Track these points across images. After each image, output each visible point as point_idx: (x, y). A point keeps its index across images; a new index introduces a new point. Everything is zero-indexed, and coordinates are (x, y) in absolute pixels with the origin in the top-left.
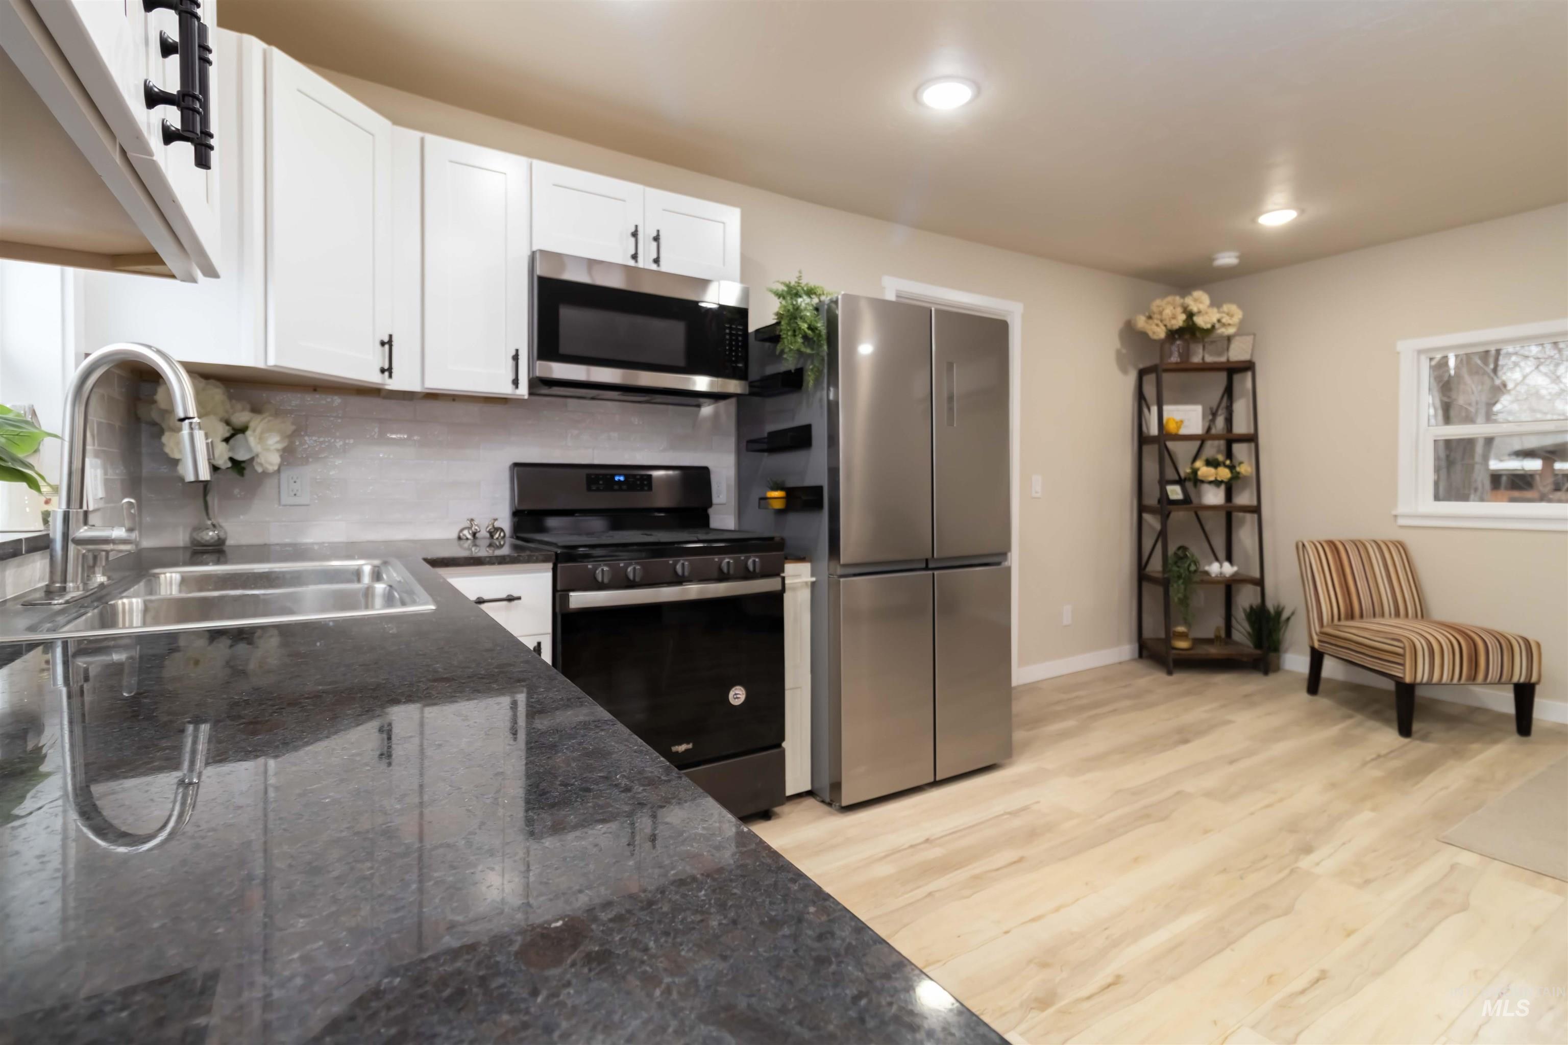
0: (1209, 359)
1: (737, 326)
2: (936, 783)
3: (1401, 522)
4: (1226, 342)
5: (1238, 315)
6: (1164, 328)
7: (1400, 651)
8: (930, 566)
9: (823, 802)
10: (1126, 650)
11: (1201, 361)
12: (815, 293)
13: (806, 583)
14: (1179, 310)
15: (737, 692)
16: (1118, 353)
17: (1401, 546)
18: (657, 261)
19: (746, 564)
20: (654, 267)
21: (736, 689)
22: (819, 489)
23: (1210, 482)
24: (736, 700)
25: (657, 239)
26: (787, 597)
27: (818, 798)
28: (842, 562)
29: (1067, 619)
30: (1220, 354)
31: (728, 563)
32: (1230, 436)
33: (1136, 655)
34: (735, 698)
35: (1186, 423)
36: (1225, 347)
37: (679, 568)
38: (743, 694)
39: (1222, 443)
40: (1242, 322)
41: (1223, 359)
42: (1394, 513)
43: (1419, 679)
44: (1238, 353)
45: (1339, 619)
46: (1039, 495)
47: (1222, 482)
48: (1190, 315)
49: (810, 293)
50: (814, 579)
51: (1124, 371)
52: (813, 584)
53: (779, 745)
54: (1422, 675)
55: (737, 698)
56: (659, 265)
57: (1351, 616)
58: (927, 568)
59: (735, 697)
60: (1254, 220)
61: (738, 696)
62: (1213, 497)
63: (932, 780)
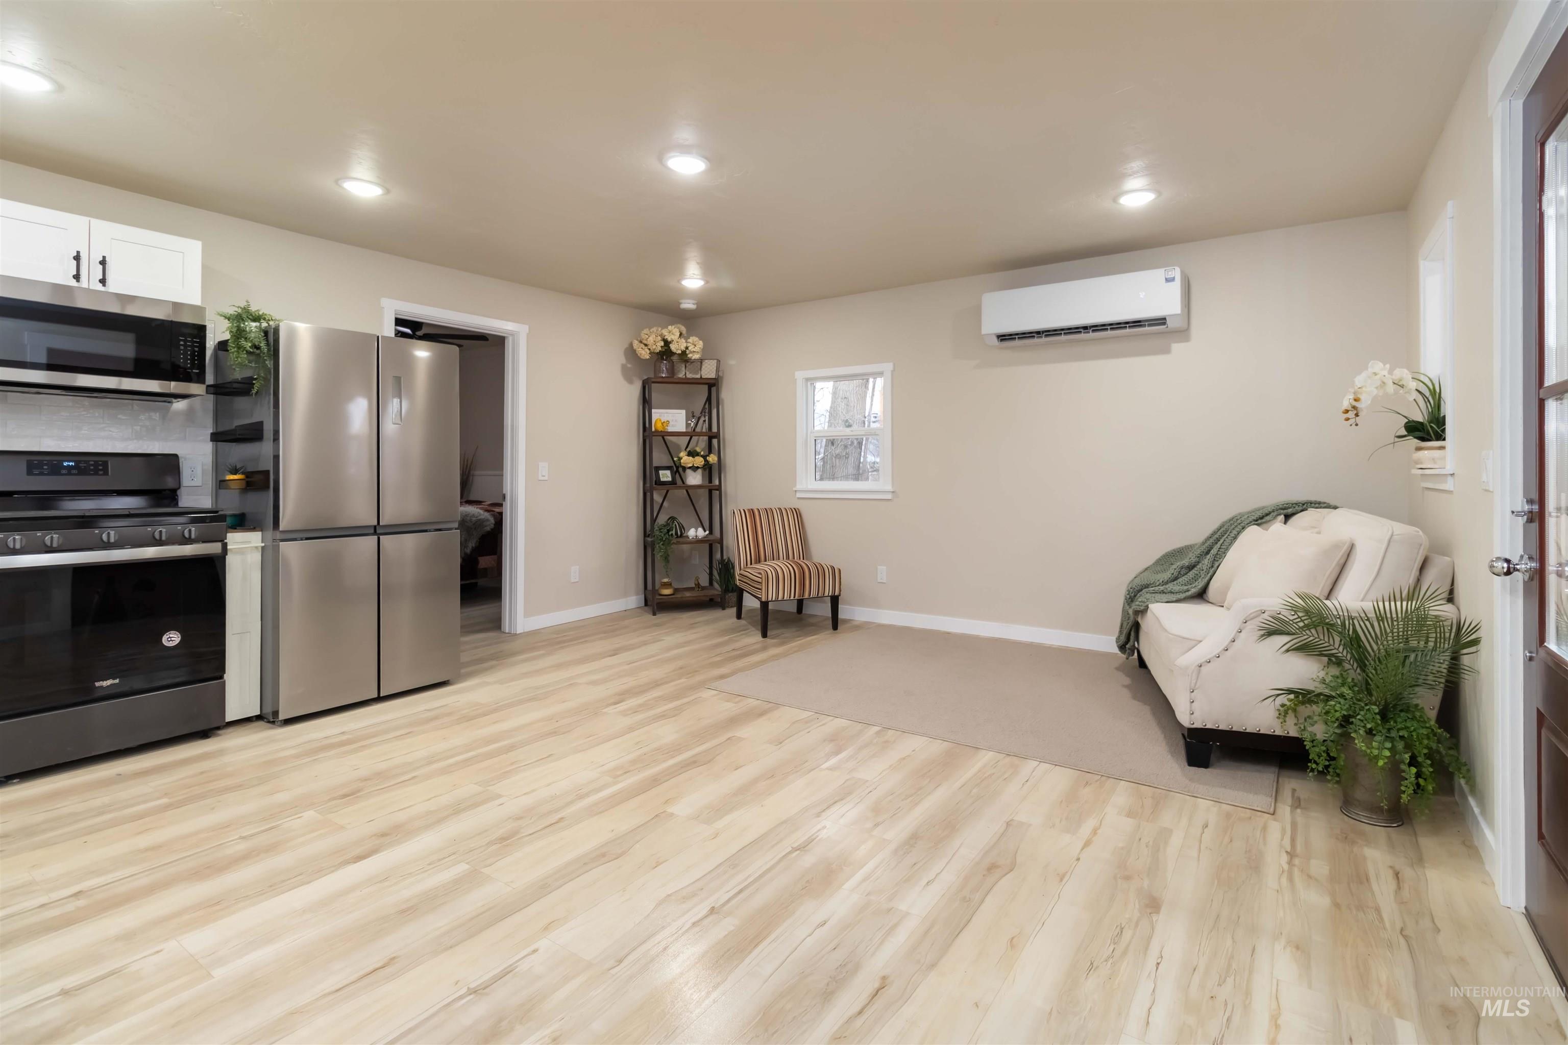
0: (689, 376)
1: (192, 339)
2: (379, 699)
3: (799, 495)
4: (699, 363)
5: (700, 344)
6: (648, 352)
7: (760, 580)
8: (378, 531)
9: (269, 722)
10: (633, 601)
11: (684, 377)
12: (264, 319)
13: (256, 547)
14: (659, 338)
15: (171, 636)
16: (624, 367)
17: (797, 513)
18: (103, 281)
19: (183, 532)
20: (99, 287)
21: (170, 633)
22: (268, 472)
23: (690, 468)
24: (171, 642)
25: (103, 262)
26: (229, 559)
27: (265, 720)
28: (281, 529)
29: (574, 577)
30: (696, 373)
31: (161, 531)
32: (711, 434)
33: (643, 604)
34: (169, 641)
35: (671, 423)
36: (699, 367)
37: (105, 537)
38: (179, 637)
39: (706, 438)
40: (704, 350)
41: (698, 376)
42: (794, 489)
43: (770, 599)
44: (708, 371)
45: (751, 564)
46: (546, 478)
47: (698, 468)
48: (667, 343)
49: (257, 319)
50: (263, 544)
51: (630, 382)
52: (263, 548)
53: (221, 677)
54: (772, 596)
55: (171, 640)
56: (104, 285)
57: (758, 561)
58: (375, 533)
59: (169, 639)
60: (679, 281)
61: (172, 639)
62: (694, 479)
63: (376, 696)
